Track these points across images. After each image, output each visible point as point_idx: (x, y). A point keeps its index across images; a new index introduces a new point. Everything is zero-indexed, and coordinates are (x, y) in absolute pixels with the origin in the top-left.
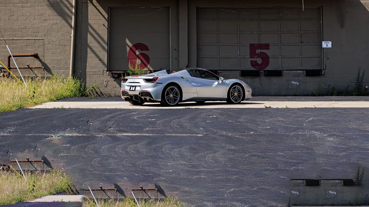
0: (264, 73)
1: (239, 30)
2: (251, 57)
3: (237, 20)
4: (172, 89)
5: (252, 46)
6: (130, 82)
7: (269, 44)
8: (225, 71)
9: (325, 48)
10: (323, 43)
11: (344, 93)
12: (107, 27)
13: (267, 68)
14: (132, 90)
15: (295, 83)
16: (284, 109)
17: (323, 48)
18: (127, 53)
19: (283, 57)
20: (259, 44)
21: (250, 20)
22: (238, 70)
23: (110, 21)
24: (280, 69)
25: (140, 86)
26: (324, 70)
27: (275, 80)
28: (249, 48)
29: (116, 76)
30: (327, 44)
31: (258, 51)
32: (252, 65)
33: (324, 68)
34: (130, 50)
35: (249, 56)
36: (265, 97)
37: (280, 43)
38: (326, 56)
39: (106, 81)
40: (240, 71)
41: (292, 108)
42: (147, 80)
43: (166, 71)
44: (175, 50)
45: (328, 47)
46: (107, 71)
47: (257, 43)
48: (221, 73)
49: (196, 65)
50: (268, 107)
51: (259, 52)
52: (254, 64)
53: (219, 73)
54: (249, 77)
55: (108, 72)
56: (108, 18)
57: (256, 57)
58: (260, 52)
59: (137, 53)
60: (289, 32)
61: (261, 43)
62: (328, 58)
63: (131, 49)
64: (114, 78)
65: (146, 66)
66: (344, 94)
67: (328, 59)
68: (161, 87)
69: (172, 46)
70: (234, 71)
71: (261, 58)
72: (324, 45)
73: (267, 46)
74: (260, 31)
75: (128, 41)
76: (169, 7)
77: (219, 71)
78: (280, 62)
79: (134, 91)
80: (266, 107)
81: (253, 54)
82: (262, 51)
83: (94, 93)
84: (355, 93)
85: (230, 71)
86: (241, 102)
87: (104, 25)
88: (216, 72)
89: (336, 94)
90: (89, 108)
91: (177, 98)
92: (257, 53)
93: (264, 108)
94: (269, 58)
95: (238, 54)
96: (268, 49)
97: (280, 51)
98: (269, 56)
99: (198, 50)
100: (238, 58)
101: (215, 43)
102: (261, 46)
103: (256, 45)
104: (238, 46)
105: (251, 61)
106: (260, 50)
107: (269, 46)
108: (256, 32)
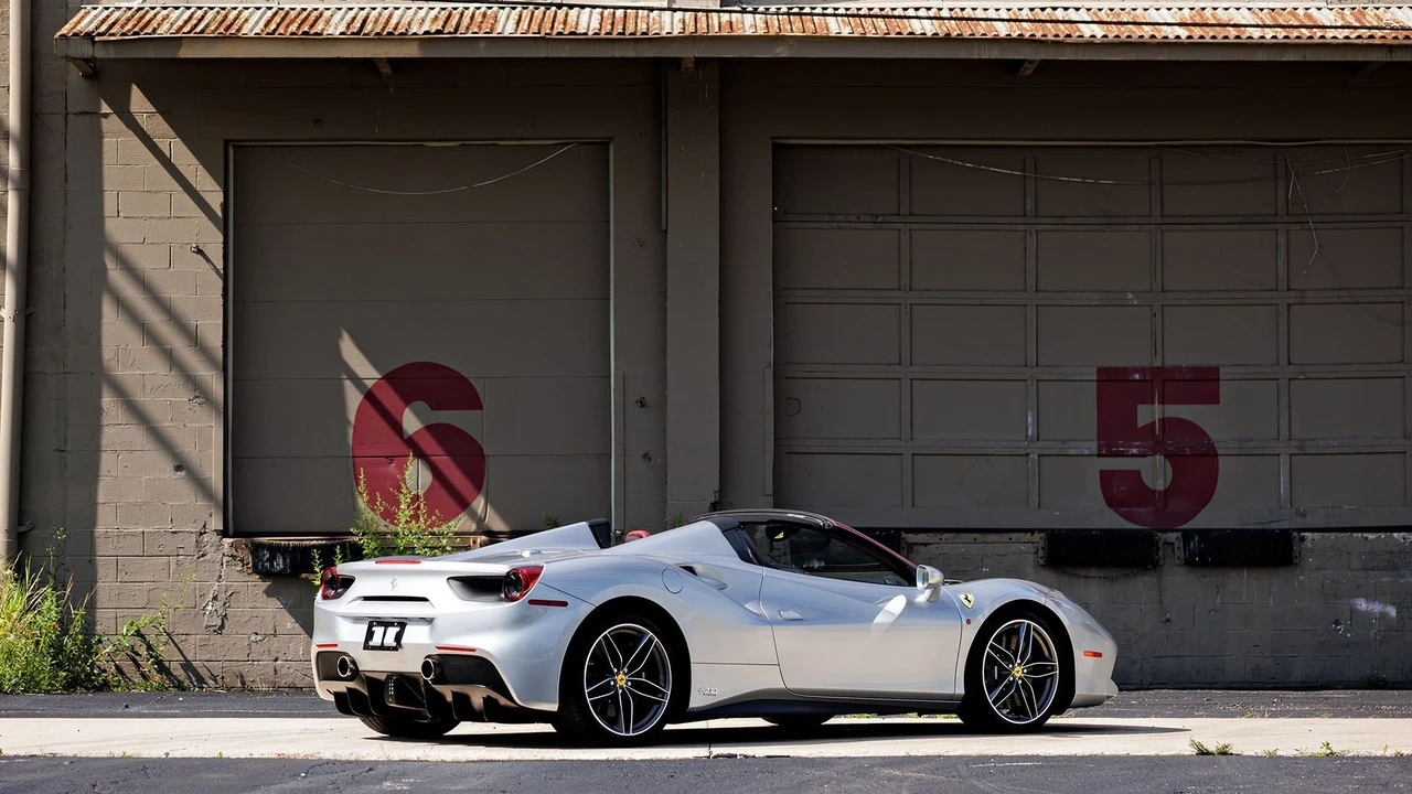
0: (1186, 544)
1: (1031, 280)
2: (1107, 450)
3: (1023, 220)
4: (627, 641)
5: (1111, 380)
6: (367, 599)
7: (1218, 369)
8: (945, 536)
12: (220, 266)
13: (1204, 520)
14: (382, 647)
15: (1377, 608)
16: (1314, 759)
18: (348, 421)
19: (1302, 447)
20: (1152, 369)
21: (1103, 220)
22: (1025, 531)
23: (238, 223)
24: (1285, 525)
25: (429, 621)
27: (1249, 589)
28: (1094, 393)
29: (279, 564)
31: (1148, 414)
32: (1112, 502)
34: (368, 404)
35: (1093, 446)
36: (1187, 696)
37: (1284, 361)
39: (215, 598)
40: (1037, 536)
41: (1363, 753)
42: (477, 586)
43: (591, 527)
44: (642, 404)
46: (224, 533)
47: (1144, 362)
48: (926, 545)
49: (770, 500)
50: (1212, 748)
51: (1157, 417)
52: (1121, 490)
53: (911, 545)
54: (1094, 572)
55: (228, 541)
56: (225, 206)
57: (1135, 451)
58: (1163, 421)
59: (411, 423)
60: (1344, 293)
61: (1169, 362)
63: (370, 396)
64: (265, 574)
65: (464, 505)
68: (560, 628)
69: (623, 379)
70: (1005, 537)
71: (1166, 456)
73: (1203, 384)
74: (1163, 291)
75: (350, 352)
76: (605, 145)
77: (911, 538)
78: (1284, 479)
79: (395, 649)
80: (1203, 753)
81: (1115, 429)
82: (1176, 411)
83: (148, 666)
85: (977, 536)
86: (1052, 721)
87: (200, 252)
88: (893, 537)
90: (118, 753)
91: (655, 692)
92: (1141, 422)
93: (1190, 753)
94: (1216, 455)
95: (1030, 434)
96: (1213, 399)
97: (1287, 415)
98: (1216, 445)
99: (784, 406)
100: (1028, 455)
101: (889, 365)
102: (1164, 381)
103: (1137, 377)
104: (1029, 381)
105: (1103, 473)
106: (1161, 406)
107: (1218, 380)
108: (1137, 298)
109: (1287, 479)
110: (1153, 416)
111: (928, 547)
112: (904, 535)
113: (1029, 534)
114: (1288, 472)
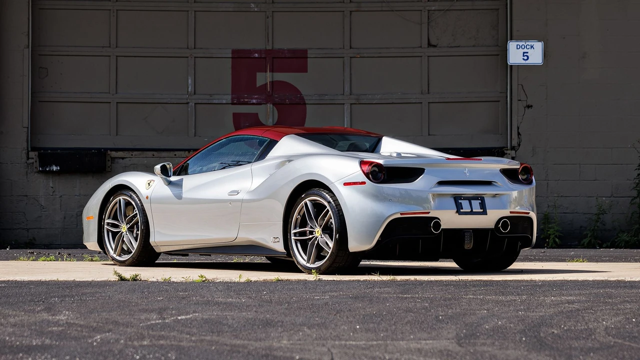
2: (237, 101)
5: (239, 56)
7: (305, 51)
8: (135, 153)
9: (519, 67)
10: (512, 46)
11: (586, 236)
17: (511, 66)
19: (358, 99)
20: (267, 52)
22: (185, 150)
26: (513, 148)
28: (230, 65)
30: (525, 50)
31: (263, 78)
33: (515, 143)
35: (228, 98)
37: (347, 46)
38: (523, 97)
45: (531, 61)
47: (261, 46)
48: (123, 158)
49: (26, 129)
51: (269, 80)
52: (246, 126)
53: (113, 159)
57: (254, 101)
58: (272, 83)
60: (384, 4)
61: (277, 46)
62: (529, 103)
66: (586, 241)
67: (529, 107)
71: (273, 104)
72: (516, 54)
73: (297, 60)
77: (114, 154)
78: (347, 119)
81: (242, 88)
82: (280, 77)
84: (625, 237)
85: (155, 153)
88: (102, 153)
89: (555, 241)
92: (259, 83)
93: (115, 279)
94: (305, 104)
95: (190, 90)
96: (304, 69)
97: (349, 79)
98: (305, 98)
99: (38, 72)
100: (188, 103)
101: (103, 47)
102: (273, 58)
103: (257, 55)
104: (190, 58)
105: (234, 114)
106: (271, 73)
107: (307, 58)
108: (257, 7)
109: (349, 119)
110: (266, 79)
111: (125, 160)
112: (109, 152)
113: (187, 152)
114: (349, 115)
